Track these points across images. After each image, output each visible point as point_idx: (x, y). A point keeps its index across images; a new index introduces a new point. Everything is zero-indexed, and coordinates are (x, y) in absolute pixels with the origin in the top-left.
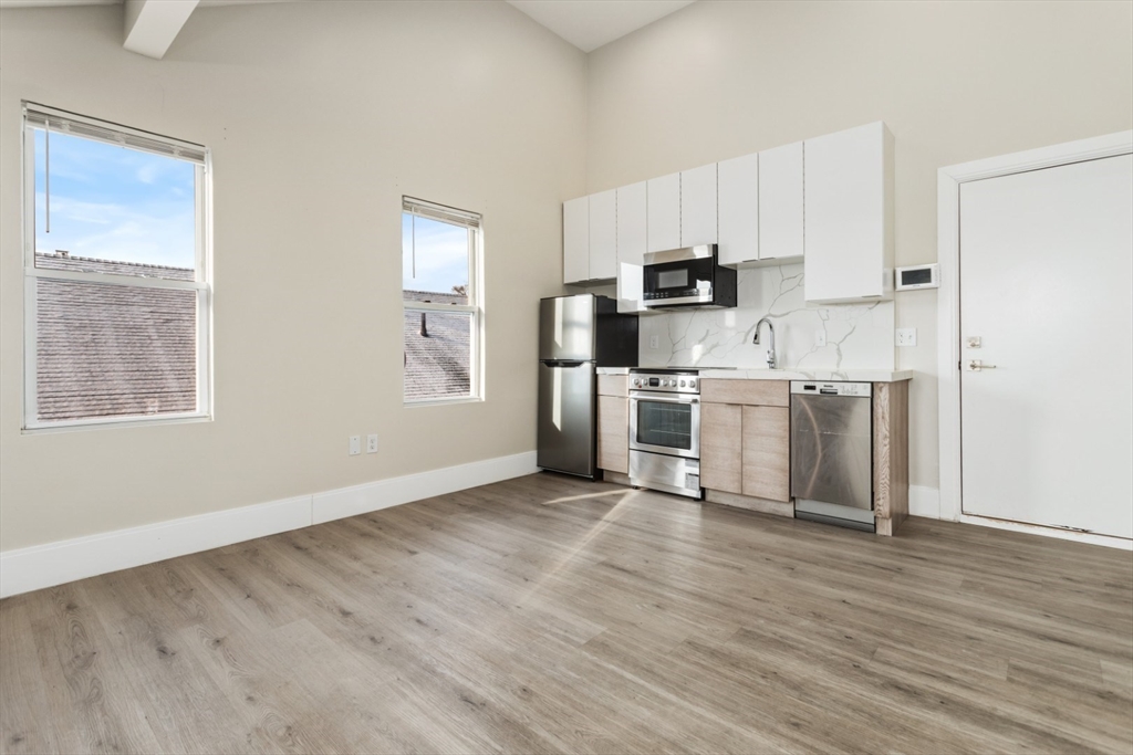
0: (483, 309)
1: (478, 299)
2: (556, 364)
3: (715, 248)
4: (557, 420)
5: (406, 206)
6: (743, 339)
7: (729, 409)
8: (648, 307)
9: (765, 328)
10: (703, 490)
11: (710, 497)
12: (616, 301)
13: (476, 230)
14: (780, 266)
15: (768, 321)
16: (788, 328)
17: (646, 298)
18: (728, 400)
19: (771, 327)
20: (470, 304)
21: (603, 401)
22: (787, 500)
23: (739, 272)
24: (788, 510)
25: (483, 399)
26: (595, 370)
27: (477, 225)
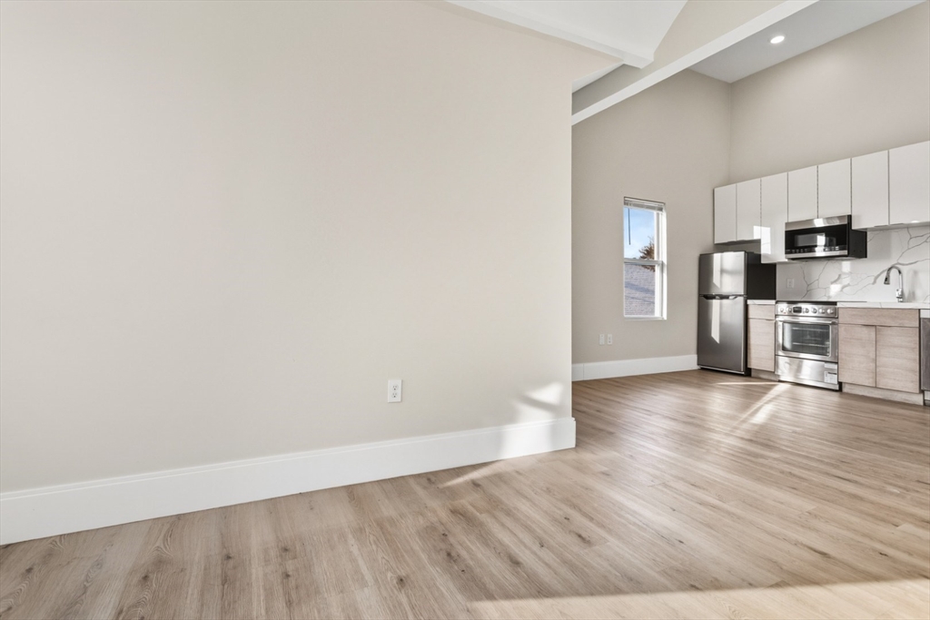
0: (665, 262)
1: (662, 255)
2: (713, 297)
3: (850, 217)
4: (715, 335)
5: (626, 203)
6: (872, 281)
7: (864, 329)
8: (789, 259)
9: (894, 273)
10: (840, 384)
11: (846, 389)
12: (760, 255)
13: (660, 212)
14: (908, 228)
15: (896, 268)
16: (916, 273)
17: (786, 253)
18: (863, 322)
19: (900, 272)
20: (656, 259)
21: (752, 323)
22: (918, 392)
23: (868, 233)
24: (918, 399)
25: (665, 318)
26: (746, 302)
27: (661, 209)
